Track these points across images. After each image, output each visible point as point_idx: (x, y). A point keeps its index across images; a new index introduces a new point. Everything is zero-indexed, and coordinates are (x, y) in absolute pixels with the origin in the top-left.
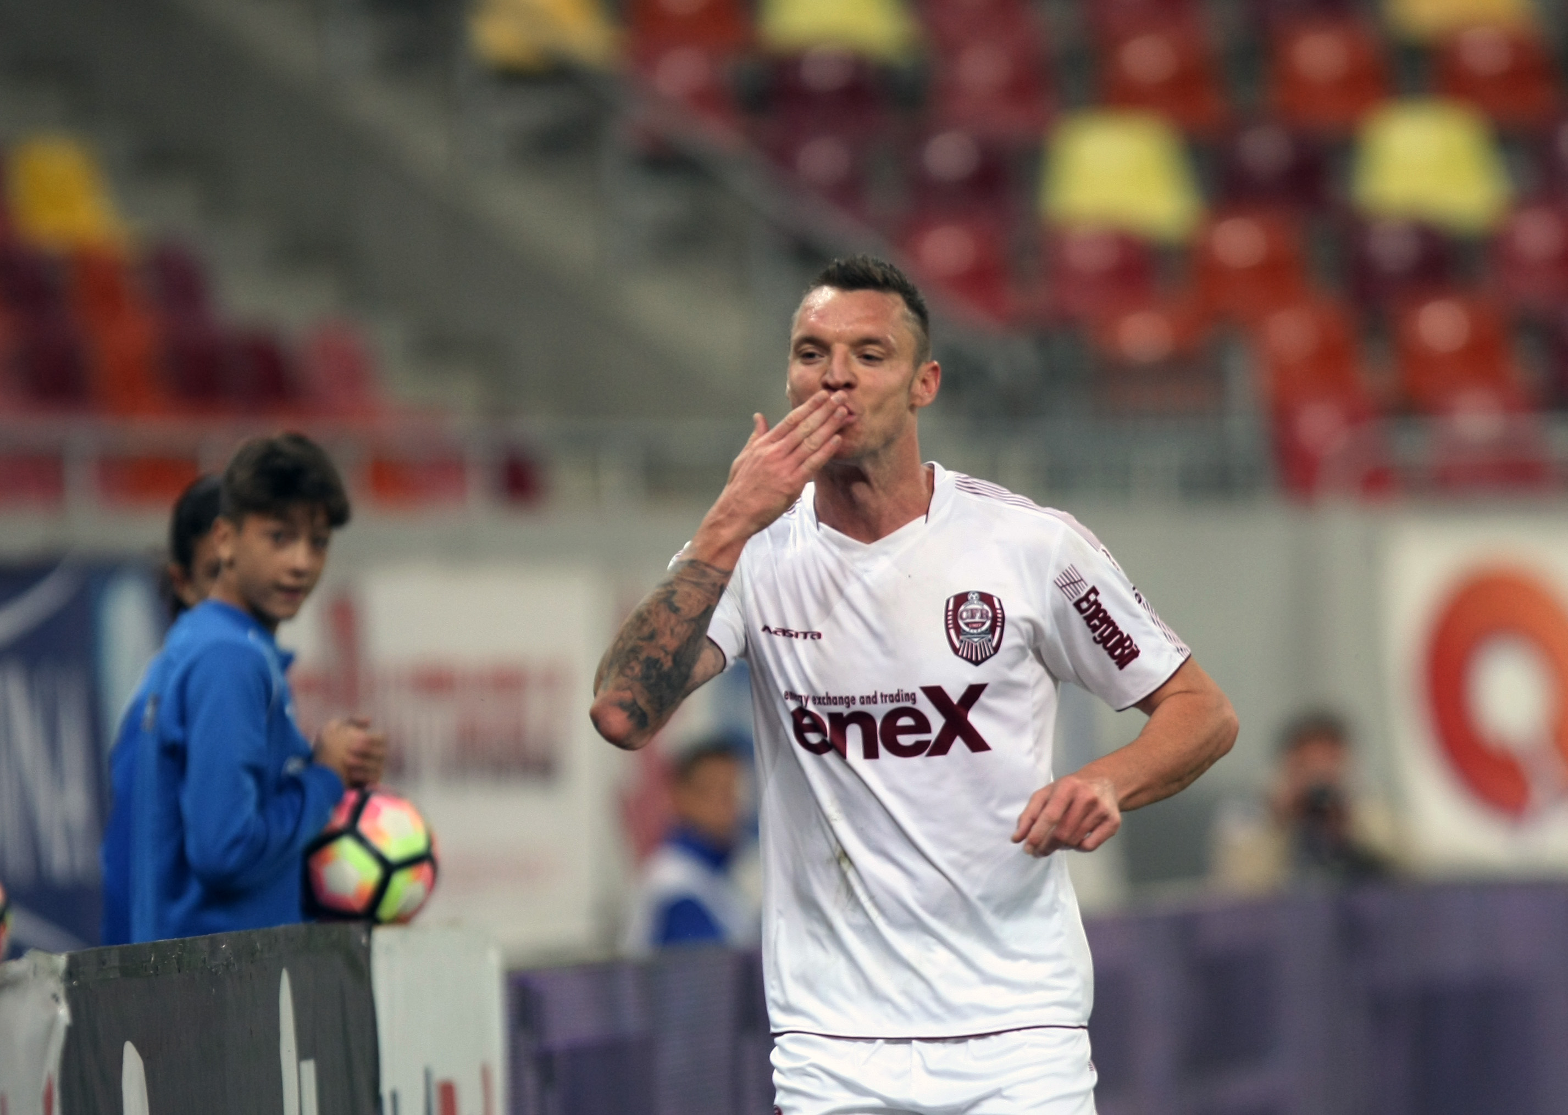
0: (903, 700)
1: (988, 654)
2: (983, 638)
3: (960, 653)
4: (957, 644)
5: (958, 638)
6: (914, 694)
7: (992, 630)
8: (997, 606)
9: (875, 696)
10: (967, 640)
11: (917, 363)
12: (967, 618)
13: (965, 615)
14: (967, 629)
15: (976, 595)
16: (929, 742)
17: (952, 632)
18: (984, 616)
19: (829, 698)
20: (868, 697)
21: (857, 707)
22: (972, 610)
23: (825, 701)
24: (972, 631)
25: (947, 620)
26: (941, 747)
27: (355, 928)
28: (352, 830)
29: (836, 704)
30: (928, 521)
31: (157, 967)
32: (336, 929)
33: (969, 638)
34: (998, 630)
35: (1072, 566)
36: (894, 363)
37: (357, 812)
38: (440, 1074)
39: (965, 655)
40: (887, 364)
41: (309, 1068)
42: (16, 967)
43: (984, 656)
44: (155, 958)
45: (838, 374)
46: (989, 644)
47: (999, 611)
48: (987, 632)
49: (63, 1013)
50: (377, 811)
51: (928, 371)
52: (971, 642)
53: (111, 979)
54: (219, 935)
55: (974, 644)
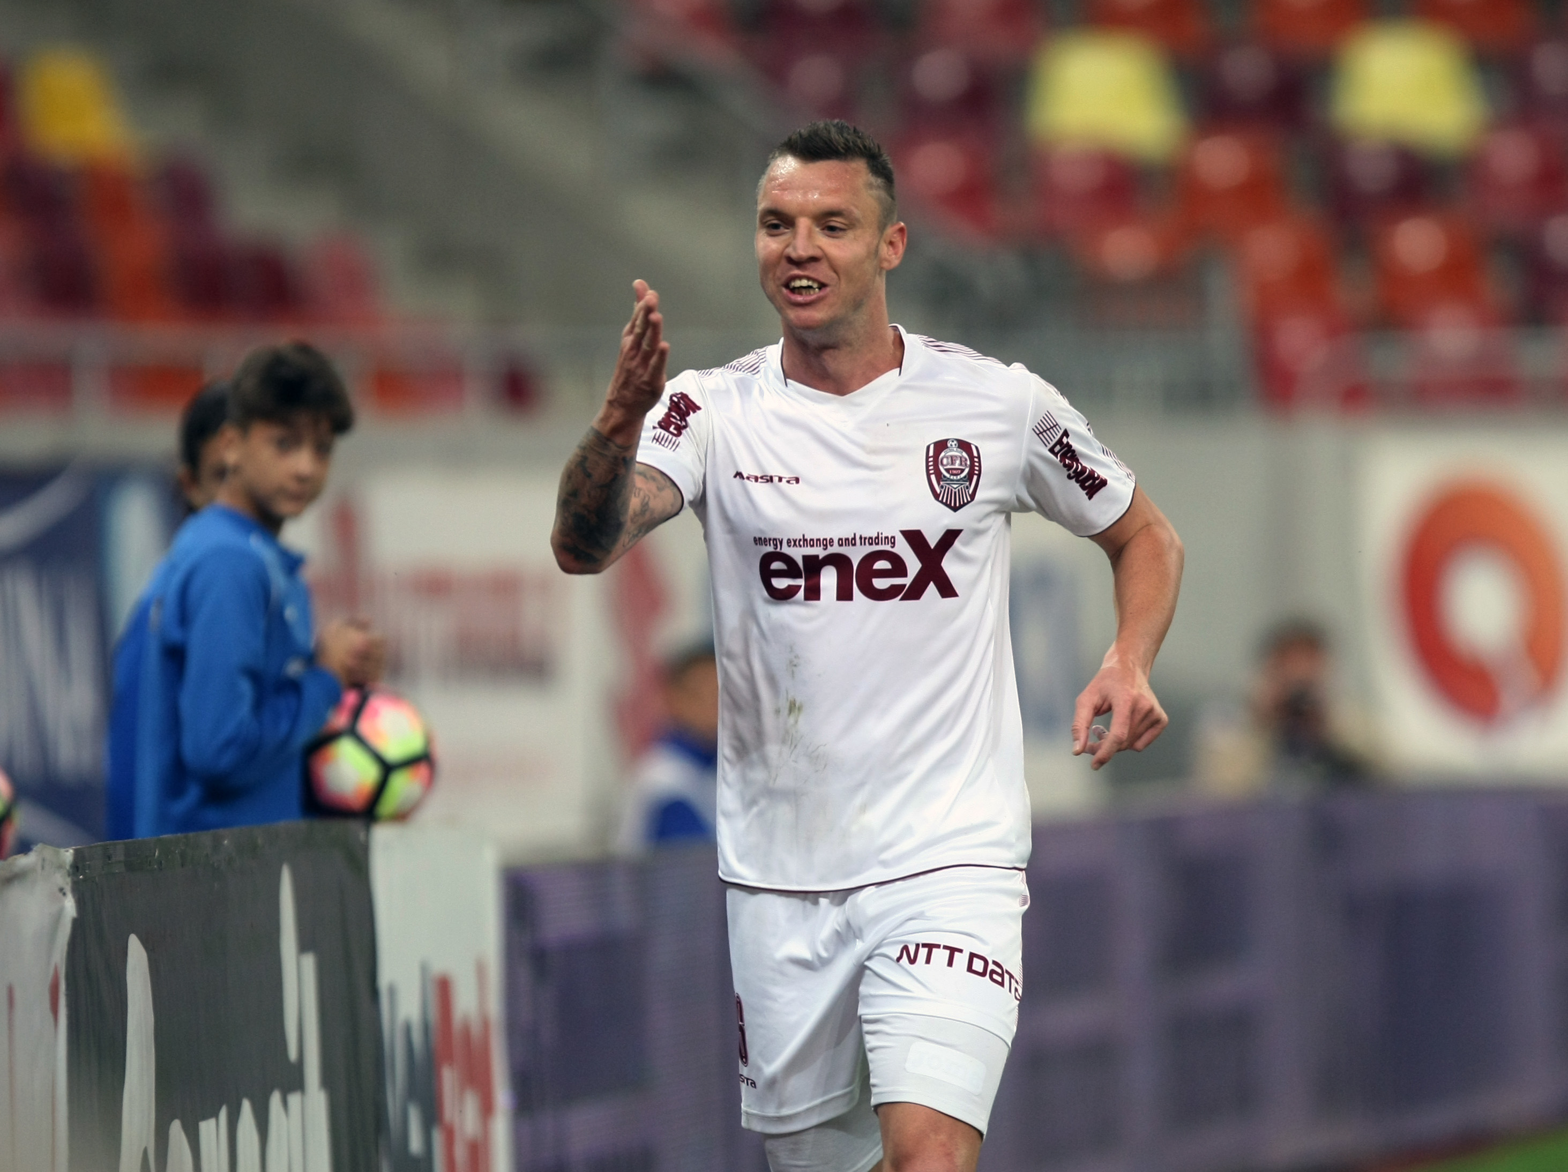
0: (882, 544)
1: (966, 501)
2: (962, 484)
3: (940, 499)
4: (938, 490)
5: (939, 484)
6: (893, 537)
7: (970, 477)
8: (975, 454)
9: (854, 539)
10: (947, 486)
11: (882, 228)
12: (948, 464)
13: (945, 461)
14: (948, 475)
15: (955, 442)
16: (905, 585)
17: (933, 477)
18: (963, 463)
19: (805, 540)
20: (847, 539)
21: (835, 549)
22: (952, 457)
23: (802, 543)
24: (952, 477)
25: (927, 466)
26: (915, 592)
27: (355, 826)
28: (352, 732)
29: (812, 546)
30: (902, 374)
31: (161, 862)
32: (336, 827)
33: (948, 484)
34: (975, 477)
35: (1048, 412)
36: (859, 232)
37: (357, 713)
38: (438, 966)
39: (944, 501)
40: (850, 234)
41: (309, 962)
42: (23, 861)
43: (962, 503)
44: (160, 853)
45: (801, 249)
46: (967, 491)
47: (976, 460)
48: (965, 479)
49: (70, 906)
50: (376, 713)
51: (894, 233)
52: (950, 487)
53: (117, 873)
54: (221, 831)
55: (953, 490)
